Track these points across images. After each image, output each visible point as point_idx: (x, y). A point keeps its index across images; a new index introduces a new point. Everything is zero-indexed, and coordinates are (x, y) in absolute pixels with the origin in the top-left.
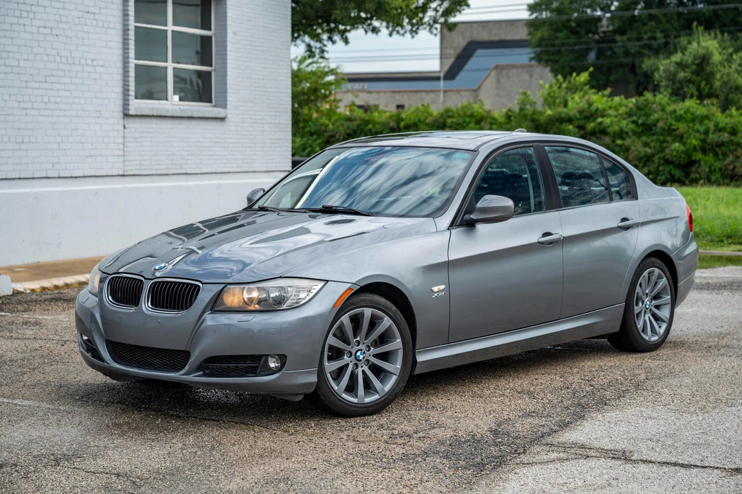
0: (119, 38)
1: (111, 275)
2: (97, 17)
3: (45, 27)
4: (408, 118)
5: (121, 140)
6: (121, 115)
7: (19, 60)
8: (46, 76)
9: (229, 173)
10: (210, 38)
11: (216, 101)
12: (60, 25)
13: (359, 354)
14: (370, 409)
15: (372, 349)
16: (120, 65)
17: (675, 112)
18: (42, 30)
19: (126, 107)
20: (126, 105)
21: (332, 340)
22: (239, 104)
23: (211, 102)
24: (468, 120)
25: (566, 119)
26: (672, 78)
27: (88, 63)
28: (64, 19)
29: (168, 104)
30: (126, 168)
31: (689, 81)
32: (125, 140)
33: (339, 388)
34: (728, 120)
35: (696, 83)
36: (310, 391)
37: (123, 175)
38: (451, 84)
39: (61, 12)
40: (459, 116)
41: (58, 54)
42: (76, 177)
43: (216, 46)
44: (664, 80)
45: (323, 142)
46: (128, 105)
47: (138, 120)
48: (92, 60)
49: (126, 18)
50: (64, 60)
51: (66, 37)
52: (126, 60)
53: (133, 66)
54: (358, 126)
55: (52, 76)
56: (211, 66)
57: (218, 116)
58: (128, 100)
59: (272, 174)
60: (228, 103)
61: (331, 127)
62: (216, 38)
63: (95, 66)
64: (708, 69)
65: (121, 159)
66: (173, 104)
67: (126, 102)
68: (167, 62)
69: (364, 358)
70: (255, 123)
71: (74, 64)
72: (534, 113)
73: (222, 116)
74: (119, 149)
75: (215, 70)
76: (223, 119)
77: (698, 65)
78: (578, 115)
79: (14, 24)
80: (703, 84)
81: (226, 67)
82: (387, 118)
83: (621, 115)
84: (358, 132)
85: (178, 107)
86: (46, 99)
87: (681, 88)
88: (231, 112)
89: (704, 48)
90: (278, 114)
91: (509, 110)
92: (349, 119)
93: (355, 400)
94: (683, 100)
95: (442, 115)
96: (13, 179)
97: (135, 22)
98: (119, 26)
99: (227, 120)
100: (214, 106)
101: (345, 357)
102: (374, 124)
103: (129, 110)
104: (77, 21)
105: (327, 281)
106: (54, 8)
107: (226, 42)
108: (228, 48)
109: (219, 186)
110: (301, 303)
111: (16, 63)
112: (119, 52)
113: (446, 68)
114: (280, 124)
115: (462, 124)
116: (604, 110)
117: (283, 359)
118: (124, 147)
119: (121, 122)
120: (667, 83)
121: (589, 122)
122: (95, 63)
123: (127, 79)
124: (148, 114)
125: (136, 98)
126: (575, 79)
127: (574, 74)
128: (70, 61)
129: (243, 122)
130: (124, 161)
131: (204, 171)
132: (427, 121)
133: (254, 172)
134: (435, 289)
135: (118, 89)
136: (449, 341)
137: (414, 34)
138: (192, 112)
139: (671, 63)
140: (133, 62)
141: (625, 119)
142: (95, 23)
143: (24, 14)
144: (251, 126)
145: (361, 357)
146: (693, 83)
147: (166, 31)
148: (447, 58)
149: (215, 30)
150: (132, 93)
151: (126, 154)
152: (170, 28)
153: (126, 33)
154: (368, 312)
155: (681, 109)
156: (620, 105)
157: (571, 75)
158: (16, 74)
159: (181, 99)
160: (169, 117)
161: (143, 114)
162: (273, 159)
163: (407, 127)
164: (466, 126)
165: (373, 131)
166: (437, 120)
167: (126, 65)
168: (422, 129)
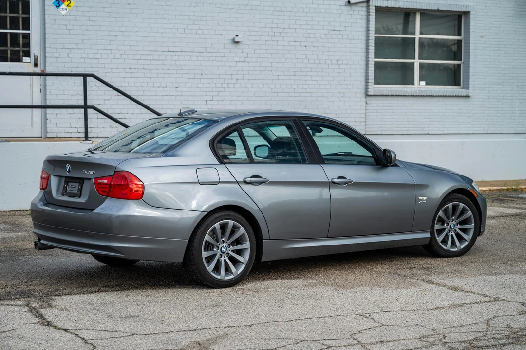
0: (363, 45)
2: (342, 32)
3: (295, 42)
5: (364, 112)
6: (363, 95)
7: (272, 63)
8: (295, 72)
9: (473, 134)
10: (460, 42)
11: (463, 84)
12: (308, 40)
16: (363, 63)
18: (292, 44)
20: (367, 89)
22: (486, 86)
23: (460, 85)
27: (333, 63)
28: (312, 36)
29: (414, 87)
30: (367, 130)
32: (367, 111)
39: (309, 31)
41: (306, 57)
43: (464, 47)
46: (369, 88)
47: (379, 98)
48: (337, 61)
49: (368, 32)
50: (311, 61)
51: (314, 46)
52: (368, 59)
53: (373, 63)
55: (301, 71)
56: (461, 60)
58: (369, 85)
60: (470, 86)
62: (464, 41)
63: (339, 64)
65: (364, 124)
66: (419, 86)
67: (367, 87)
68: (414, 59)
70: (503, 99)
71: (320, 63)
74: (362, 118)
75: (463, 63)
76: (467, 97)
79: (269, 41)
81: (469, 61)
86: (295, 86)
97: (376, 34)
98: (364, 38)
99: (470, 97)
100: (462, 88)
103: (368, 92)
104: (323, 36)
106: (303, 29)
107: (469, 43)
108: (472, 47)
109: (462, 143)
111: (270, 64)
112: (364, 54)
118: (366, 116)
119: (364, 99)
122: (339, 62)
123: (368, 71)
124: (387, 94)
125: (374, 84)
128: (318, 62)
129: (489, 99)
130: (366, 125)
131: (445, 132)
133: (502, 133)
135: (362, 79)
140: (372, 60)
142: (340, 37)
143: (277, 34)
144: (499, 101)
147: (415, 38)
149: (464, 35)
150: (372, 80)
151: (367, 121)
152: (418, 36)
153: (368, 42)
158: (269, 71)
159: (427, 84)
160: (408, 96)
161: (382, 94)
162: (523, 125)
167: (368, 63)
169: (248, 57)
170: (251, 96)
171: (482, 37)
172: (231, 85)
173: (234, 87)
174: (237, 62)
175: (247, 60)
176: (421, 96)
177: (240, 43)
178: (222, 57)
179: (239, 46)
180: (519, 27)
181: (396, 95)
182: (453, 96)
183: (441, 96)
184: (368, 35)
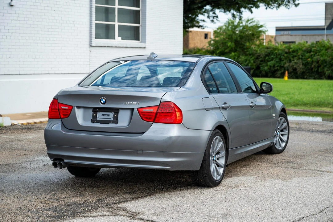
0: (88, 11)
3: (48, 7)
4: (294, 48)
5: (89, 57)
6: (89, 46)
7: (34, 21)
8: (48, 29)
10: (139, 11)
11: (141, 40)
12: (56, 6)
16: (88, 23)
18: (46, 8)
20: (91, 41)
22: (154, 41)
23: (139, 40)
24: (322, 48)
27: (71, 23)
28: (58, 3)
29: (114, 41)
32: (91, 57)
38: (330, 32)
41: (55, 18)
42: (64, 74)
43: (142, 15)
45: (255, 58)
46: (92, 41)
47: (97, 48)
48: (73, 21)
49: (91, 2)
50: (58, 21)
51: (59, 11)
52: (91, 21)
53: (95, 24)
55: (52, 28)
56: (139, 23)
57: (143, 47)
60: (147, 41)
61: (259, 51)
62: (142, 11)
63: (75, 24)
65: (88, 66)
66: (118, 40)
67: (91, 40)
68: (115, 22)
71: (63, 23)
74: (87, 61)
75: (141, 26)
76: (145, 48)
79: (32, 5)
81: (146, 24)
82: (284, 47)
84: (271, 54)
86: (48, 39)
88: (147, 45)
90: (175, 46)
92: (267, 48)
96: (31, 74)
97: (96, 4)
98: (88, 6)
99: (146, 49)
100: (141, 42)
102: (278, 50)
103: (92, 44)
107: (146, 13)
108: (147, 16)
111: (32, 23)
112: (88, 18)
113: (328, 24)
115: (319, 50)
118: (90, 60)
119: (89, 49)
122: (75, 23)
123: (91, 30)
124: (102, 46)
125: (96, 38)
128: (61, 22)
130: (90, 67)
135: (88, 35)
137: (278, 8)
138: (127, 45)
140: (94, 22)
142: (75, 5)
143: (37, 1)
147: (115, 8)
148: (328, 19)
149: (142, 7)
150: (94, 36)
151: (91, 63)
152: (117, 6)
153: (91, 9)
158: (32, 27)
159: (122, 39)
160: (114, 47)
161: (100, 45)
163: (293, 51)
164: (321, 51)
165: (278, 53)
166: (307, 49)
167: (91, 23)
168: (300, 53)
169: (19, 17)
170: (21, 46)
171: (152, 9)
172: (8, 37)
173: (10, 39)
174: (12, 20)
175: (19, 19)
176: (121, 47)
177: (14, 6)
178: (2, 16)
179: (13, 8)
181: (108, 47)
182: (138, 48)
183: (131, 47)
184: (91, 4)
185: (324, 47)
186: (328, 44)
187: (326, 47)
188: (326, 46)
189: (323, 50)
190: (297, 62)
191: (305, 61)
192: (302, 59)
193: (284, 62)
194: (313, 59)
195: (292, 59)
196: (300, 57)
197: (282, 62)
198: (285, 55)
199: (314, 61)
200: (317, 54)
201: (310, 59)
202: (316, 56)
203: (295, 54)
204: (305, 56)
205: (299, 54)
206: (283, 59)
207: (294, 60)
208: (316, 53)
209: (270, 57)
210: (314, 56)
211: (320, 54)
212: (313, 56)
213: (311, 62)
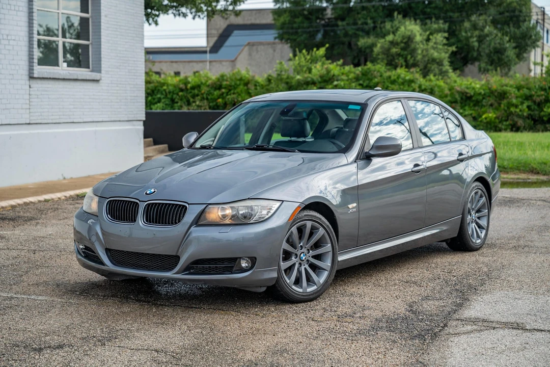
0: (25, 19)
1: (108, 198)
4: (194, 82)
5: (28, 97)
6: (27, 77)
9: (102, 122)
10: (87, 19)
11: (92, 67)
13: (302, 255)
14: (311, 297)
15: (311, 251)
16: (26, 39)
17: (390, 77)
19: (31, 71)
20: (31, 70)
21: (285, 246)
22: (110, 70)
23: (89, 68)
24: (238, 82)
25: (311, 82)
26: (386, 52)
27: (4, 38)
29: (59, 70)
30: (31, 118)
31: (399, 55)
32: (31, 97)
33: (289, 281)
34: (428, 84)
35: (404, 56)
36: (271, 284)
37: (29, 124)
38: (214, 56)
40: (232, 80)
43: (92, 26)
44: (381, 54)
46: (33, 70)
47: (39, 82)
48: (7, 36)
49: (31, 3)
52: (31, 35)
53: (36, 40)
54: (156, 87)
56: (88, 40)
57: (95, 79)
58: (33, 66)
59: (132, 122)
60: (102, 69)
62: (92, 19)
63: (9, 40)
64: (413, 46)
65: (28, 111)
66: (63, 69)
67: (31, 68)
68: (58, 37)
69: (305, 258)
70: (120, 84)
72: (288, 78)
73: (98, 79)
74: (26, 104)
75: (92, 44)
76: (97, 81)
77: (405, 43)
78: (320, 79)
80: (409, 57)
81: (100, 42)
82: (177, 81)
83: (351, 79)
84: (155, 92)
85: (67, 72)
87: (393, 59)
88: (104, 76)
89: (409, 30)
90: (135, 77)
91: (270, 76)
93: (301, 290)
94: (395, 68)
95: (219, 80)
97: (38, 6)
98: (26, 9)
99: (101, 81)
100: (92, 71)
101: (293, 258)
102: (168, 86)
103: (33, 73)
105: (283, 201)
107: (100, 22)
108: (102, 27)
109: (95, 132)
110: (265, 218)
112: (26, 29)
113: (211, 44)
114: (137, 84)
115: (233, 86)
116: (339, 75)
117: (253, 260)
118: (30, 102)
119: (28, 83)
120: (383, 56)
121: (327, 85)
122: (9, 38)
123: (31, 50)
124: (47, 77)
125: (39, 64)
126: (315, 53)
127: (315, 49)
129: (112, 83)
130: (30, 113)
131: (85, 120)
132: (208, 83)
133: (120, 121)
134: (350, 206)
135: (25, 58)
136: (358, 245)
138: (77, 76)
139: (385, 41)
140: (36, 37)
141: (354, 82)
142: (9, 7)
144: (117, 86)
145: (304, 258)
146: (402, 56)
147: (58, 13)
148: (212, 37)
149: (92, 13)
150: (36, 61)
151: (31, 107)
152: (61, 11)
153: (31, 14)
154: (309, 224)
155: (394, 75)
156: (350, 72)
157: (313, 50)
159: (68, 66)
160: (61, 79)
161: (43, 76)
162: (132, 112)
163: (193, 88)
164: (237, 88)
165: (167, 91)
166: (215, 83)
167: (31, 39)
168: (204, 89)
176: (70, 80)
180: (128, 7)
184: (31, 7)
185: (241, 79)
186: (247, 76)
187: (244, 80)
188: (243, 78)
189: (240, 85)
190: (200, 104)
191: (213, 102)
192: (207, 99)
193: (179, 104)
194: (227, 100)
195: (192, 100)
196: (205, 96)
197: (176, 105)
198: (181, 94)
199: (228, 103)
200: (232, 92)
201: (220, 100)
202: (230, 95)
203: (196, 91)
204: (213, 95)
205: (203, 91)
206: (176, 100)
207: (194, 102)
208: (230, 90)
209: (154, 97)
210: (227, 95)
211: (236, 91)
212: (225, 95)
213: (222, 104)
